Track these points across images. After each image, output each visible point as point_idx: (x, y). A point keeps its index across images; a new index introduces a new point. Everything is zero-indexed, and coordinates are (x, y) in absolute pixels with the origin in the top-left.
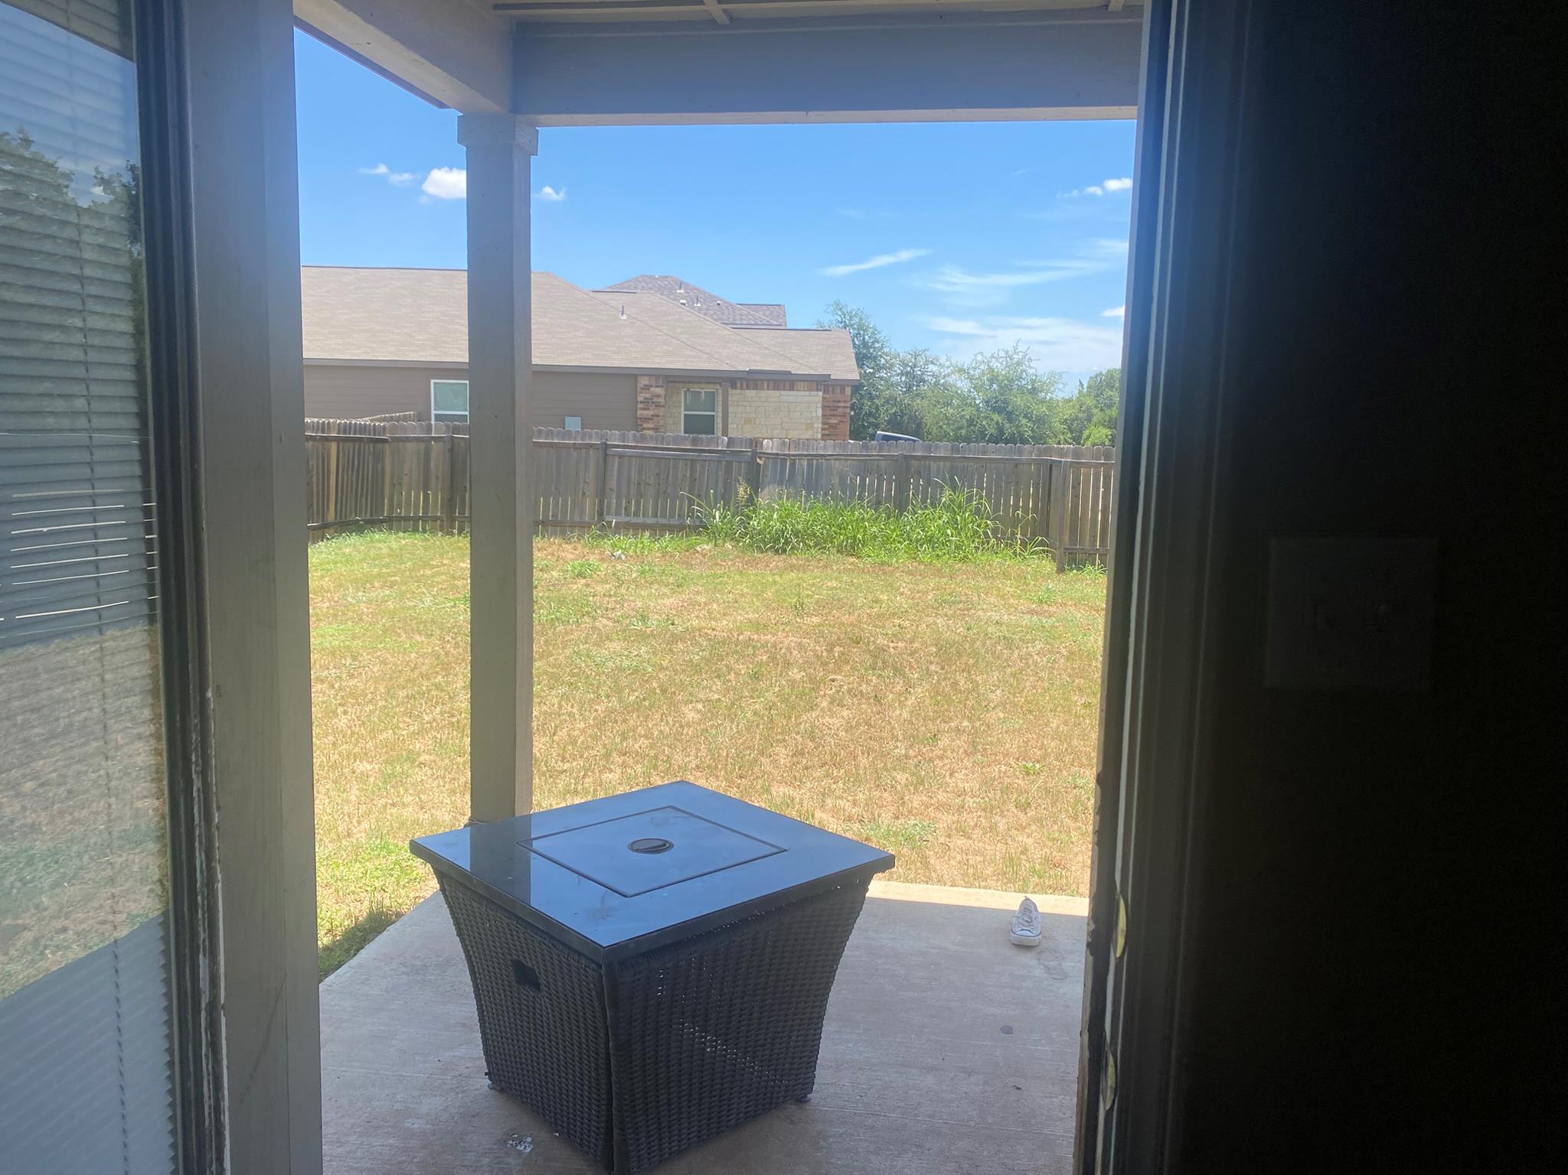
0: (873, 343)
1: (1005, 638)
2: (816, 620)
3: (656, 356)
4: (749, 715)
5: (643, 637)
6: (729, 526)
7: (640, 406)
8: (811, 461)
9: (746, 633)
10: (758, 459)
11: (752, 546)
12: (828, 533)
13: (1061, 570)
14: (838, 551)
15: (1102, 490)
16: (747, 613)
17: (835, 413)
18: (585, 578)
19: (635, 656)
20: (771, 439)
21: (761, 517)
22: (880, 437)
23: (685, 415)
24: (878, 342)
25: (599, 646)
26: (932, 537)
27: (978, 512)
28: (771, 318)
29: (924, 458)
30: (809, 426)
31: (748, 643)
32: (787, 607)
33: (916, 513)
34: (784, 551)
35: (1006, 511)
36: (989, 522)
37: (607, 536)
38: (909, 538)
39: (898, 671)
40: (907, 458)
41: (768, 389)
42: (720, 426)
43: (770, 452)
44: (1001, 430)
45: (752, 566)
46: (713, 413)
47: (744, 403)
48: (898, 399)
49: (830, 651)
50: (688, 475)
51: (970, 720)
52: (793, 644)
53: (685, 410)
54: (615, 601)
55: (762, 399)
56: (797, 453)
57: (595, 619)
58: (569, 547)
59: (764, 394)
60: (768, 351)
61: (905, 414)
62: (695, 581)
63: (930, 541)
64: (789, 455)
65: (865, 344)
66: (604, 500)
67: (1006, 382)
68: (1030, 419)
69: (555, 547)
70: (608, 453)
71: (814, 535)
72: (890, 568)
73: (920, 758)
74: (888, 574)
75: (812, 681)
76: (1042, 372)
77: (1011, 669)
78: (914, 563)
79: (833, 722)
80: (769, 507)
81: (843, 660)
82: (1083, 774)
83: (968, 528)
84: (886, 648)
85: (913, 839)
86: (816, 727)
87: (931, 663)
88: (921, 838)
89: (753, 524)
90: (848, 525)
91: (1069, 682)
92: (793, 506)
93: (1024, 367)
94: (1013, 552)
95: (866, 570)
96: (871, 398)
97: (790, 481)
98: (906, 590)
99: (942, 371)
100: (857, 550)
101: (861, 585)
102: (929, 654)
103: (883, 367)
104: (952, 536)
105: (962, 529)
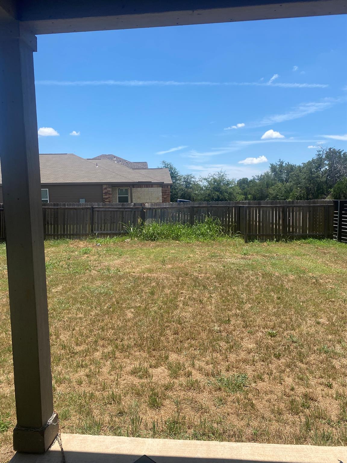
1: (237, 269)
2: (170, 266)
3: (108, 178)
4: (153, 313)
5: (108, 278)
6: (136, 232)
7: (104, 194)
8: (161, 210)
9: (146, 273)
10: (144, 210)
11: (144, 239)
12: (169, 233)
13: (246, 242)
14: (172, 239)
15: (258, 215)
16: (145, 265)
17: (165, 194)
18: (87, 254)
19: (106, 287)
20: (148, 203)
21: (146, 229)
22: (179, 201)
23: (118, 197)
24: (176, 172)
25: (92, 283)
26: (203, 233)
27: (217, 224)
28: (143, 166)
29: (198, 207)
30: (158, 198)
31: (148, 278)
32: (159, 262)
33: (197, 225)
34: (154, 240)
35: (226, 223)
36: (221, 227)
37: (94, 238)
38: (195, 234)
39: (205, 287)
40: (193, 207)
41: (144, 187)
42: (130, 200)
43: (148, 207)
44: (219, 197)
45: (145, 246)
46: (127, 196)
47: (137, 192)
48: (183, 189)
49: (178, 279)
50: (121, 216)
52: (164, 277)
54: (98, 263)
55: (143, 191)
56: (157, 207)
57: (91, 271)
58: (82, 243)
59: (143, 189)
60: (144, 176)
61: (186, 194)
62: (126, 253)
64: (154, 208)
65: (172, 173)
66: (93, 226)
67: (219, 182)
68: (227, 193)
69: (77, 243)
70: (94, 210)
71: (164, 234)
72: (191, 244)
73: (226, 331)
74: (191, 247)
75: (174, 294)
76: (229, 179)
77: (245, 283)
78: (198, 242)
79: (187, 315)
80: (149, 226)
81: (183, 283)
82: (293, 334)
83: (214, 229)
84: (198, 277)
85: (240, 387)
86: (181, 317)
87: (215, 282)
88: (244, 386)
89: (144, 232)
90: (175, 230)
91: (268, 288)
92: (156, 225)
93: (224, 177)
94: (230, 237)
95: (183, 245)
96: (175, 189)
97: (155, 217)
98: (198, 252)
99: (196, 180)
100: (179, 238)
101: (183, 251)
102: (214, 279)
103: (178, 180)
104: (209, 232)
105: (212, 230)
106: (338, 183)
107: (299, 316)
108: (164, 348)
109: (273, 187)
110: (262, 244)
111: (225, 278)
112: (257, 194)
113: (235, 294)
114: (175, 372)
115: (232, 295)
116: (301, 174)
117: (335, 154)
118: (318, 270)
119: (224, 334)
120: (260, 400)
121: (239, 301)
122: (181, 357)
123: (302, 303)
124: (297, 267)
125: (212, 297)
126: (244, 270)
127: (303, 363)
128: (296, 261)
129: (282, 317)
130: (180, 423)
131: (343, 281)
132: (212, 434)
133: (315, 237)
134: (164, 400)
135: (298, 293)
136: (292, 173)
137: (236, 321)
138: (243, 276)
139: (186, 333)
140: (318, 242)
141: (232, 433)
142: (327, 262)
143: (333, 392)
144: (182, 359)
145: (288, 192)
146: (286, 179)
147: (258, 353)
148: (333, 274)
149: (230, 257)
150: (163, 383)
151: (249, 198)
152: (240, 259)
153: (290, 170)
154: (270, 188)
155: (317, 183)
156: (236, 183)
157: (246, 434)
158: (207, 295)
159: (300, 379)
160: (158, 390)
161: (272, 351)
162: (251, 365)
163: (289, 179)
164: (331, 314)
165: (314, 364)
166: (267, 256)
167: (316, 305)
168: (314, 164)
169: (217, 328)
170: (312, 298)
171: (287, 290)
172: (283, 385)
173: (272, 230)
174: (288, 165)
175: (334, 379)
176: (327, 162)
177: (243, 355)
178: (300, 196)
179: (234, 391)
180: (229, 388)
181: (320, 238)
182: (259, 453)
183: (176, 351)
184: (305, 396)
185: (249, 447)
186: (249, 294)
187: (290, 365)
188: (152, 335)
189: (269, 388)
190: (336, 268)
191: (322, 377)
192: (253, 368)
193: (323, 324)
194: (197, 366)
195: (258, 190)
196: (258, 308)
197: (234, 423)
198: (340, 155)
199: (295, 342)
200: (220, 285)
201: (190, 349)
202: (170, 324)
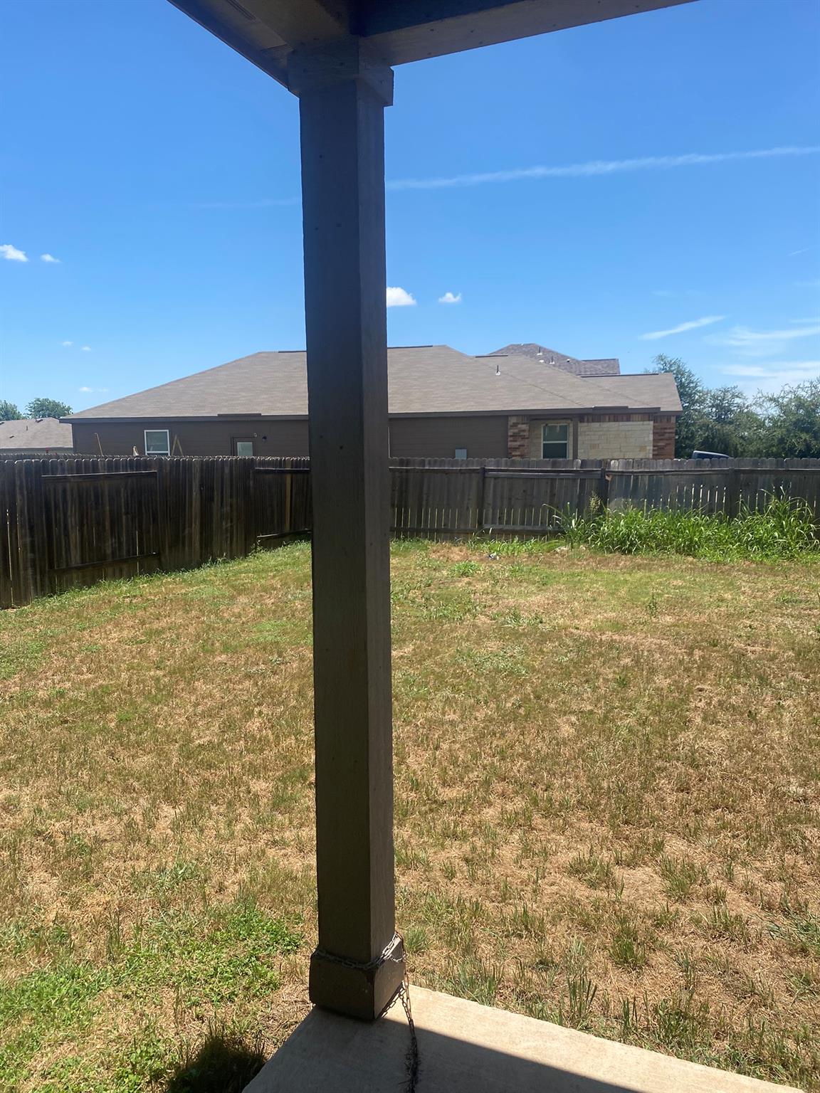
0: (688, 384)
2: (669, 619)
3: (522, 401)
4: (624, 732)
5: (516, 635)
6: (583, 531)
7: (510, 439)
8: (651, 477)
9: (607, 632)
10: (607, 477)
11: (602, 547)
12: (668, 536)
14: (677, 552)
16: (606, 612)
17: (662, 437)
18: (468, 576)
19: (510, 657)
20: (618, 460)
21: (610, 523)
22: (697, 455)
23: (544, 444)
24: (693, 383)
25: (478, 644)
26: (761, 539)
27: (801, 517)
28: (608, 369)
29: (752, 471)
30: (643, 448)
31: (611, 645)
32: (641, 606)
33: (745, 519)
34: (630, 552)
36: (812, 525)
37: (485, 540)
38: (740, 541)
39: (763, 680)
40: (737, 472)
41: (609, 421)
42: (572, 451)
43: (617, 470)
44: (808, 447)
45: (604, 566)
46: (565, 442)
47: (590, 433)
48: (710, 426)
49: (691, 654)
50: (549, 491)
52: (654, 646)
53: (544, 440)
54: (492, 599)
55: (605, 429)
57: (476, 616)
58: (456, 549)
59: (606, 425)
60: (608, 392)
61: (717, 437)
62: (557, 579)
63: (759, 542)
64: (632, 472)
65: (682, 384)
66: (483, 511)
67: (812, 407)
69: (445, 550)
70: (486, 475)
71: (656, 538)
72: (727, 567)
74: (726, 573)
75: (680, 690)
78: (747, 563)
79: (713, 746)
80: (617, 516)
81: (705, 666)
83: (793, 531)
84: (744, 652)
86: (696, 751)
87: (794, 670)
89: (603, 530)
90: (685, 530)
92: (636, 514)
95: (705, 569)
96: (688, 425)
97: (634, 493)
98: (747, 589)
99: (745, 402)
100: (694, 550)
101: (704, 584)
102: (789, 661)
103: (697, 402)
104: (779, 538)
105: (787, 532)
108: (651, 822)
114: (681, 886)
122: (697, 851)
125: (782, 707)
130: (693, 1019)
132: (781, 1066)
134: (652, 951)
139: (709, 791)
144: (698, 855)
150: (650, 907)
158: (769, 699)
160: (637, 924)
169: (795, 789)
183: (684, 834)
188: (623, 786)
194: (740, 881)
200: (807, 677)
201: (720, 833)
202: (668, 765)
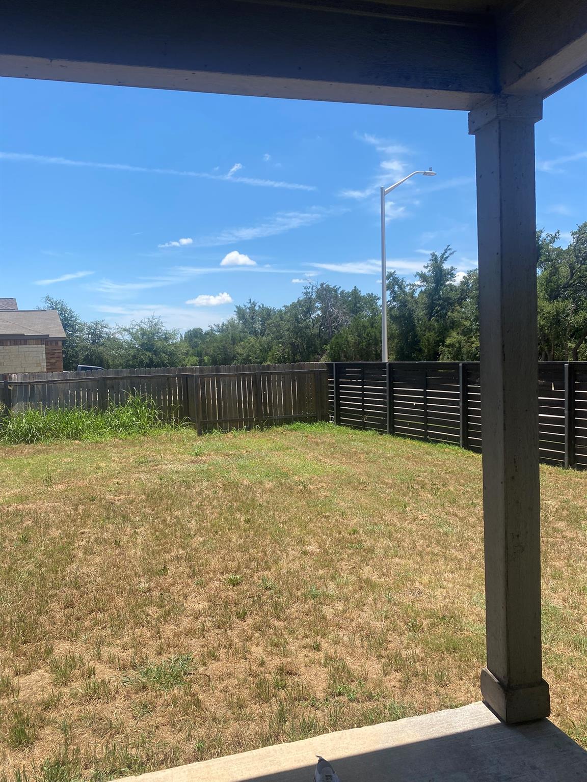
0: (70, 318)
1: (184, 481)
2: (61, 487)
4: (25, 576)
8: (44, 385)
9: (13, 505)
10: (9, 387)
11: (10, 440)
12: (59, 427)
13: (200, 434)
14: (67, 438)
15: (216, 388)
16: (12, 489)
17: (54, 356)
20: (18, 374)
21: (14, 422)
22: (80, 368)
24: (73, 317)
26: (124, 423)
27: (149, 406)
28: (8, 305)
29: (115, 378)
30: (39, 364)
31: (16, 513)
32: (40, 481)
33: (113, 410)
34: (32, 441)
35: (165, 403)
36: (156, 411)
38: (111, 426)
39: (125, 518)
41: (10, 345)
43: (17, 381)
44: (151, 360)
45: (11, 454)
48: (89, 347)
49: (76, 509)
51: (183, 548)
52: (49, 509)
55: (7, 351)
56: (34, 381)
59: (8, 348)
60: (8, 323)
61: (94, 355)
63: (123, 425)
64: (29, 383)
65: (65, 318)
67: (151, 335)
68: (166, 354)
71: (51, 429)
72: (102, 445)
73: (159, 588)
74: (102, 449)
75: (68, 536)
76: (168, 329)
77: (195, 503)
78: (117, 440)
79: (90, 570)
80: (19, 415)
81: (86, 515)
82: (267, 577)
83: (145, 416)
84: (113, 501)
85: (179, 677)
86: (78, 577)
87: (145, 507)
88: (185, 674)
89: (10, 427)
90: (72, 422)
91: (231, 506)
92: (35, 413)
93: (159, 326)
94: (172, 427)
95: (87, 448)
96: (73, 347)
97: (32, 398)
98: (116, 458)
99: (111, 331)
100: (80, 435)
101: (87, 458)
102: (142, 501)
103: (77, 331)
104: (136, 421)
105: (141, 417)
106: (335, 337)
107: (277, 546)
108: (44, 636)
109: (242, 343)
110: (225, 436)
111: (161, 499)
112: (218, 354)
113: (178, 522)
114: (64, 675)
115: (172, 525)
116: (282, 323)
117: (329, 292)
118: (307, 471)
119: (156, 593)
120: (211, 691)
121: (183, 534)
122: (78, 646)
123: (282, 525)
124: (277, 469)
125: (137, 533)
126: (194, 481)
127: (280, 620)
128: (276, 459)
129: (251, 551)
130: (69, 763)
131: (342, 484)
132: (127, 768)
133: (303, 420)
134: (41, 728)
135: (277, 508)
136: (269, 322)
137: (177, 568)
138: (192, 492)
139: (87, 602)
140: (308, 428)
141: (161, 757)
142: (321, 457)
143: (321, 655)
144: (78, 649)
145: (266, 351)
146: (261, 331)
147: (210, 616)
148: (328, 476)
149: (172, 462)
150: (39, 698)
151: (206, 361)
152: (189, 463)
153: (266, 316)
154: (237, 344)
155: (307, 336)
156: (183, 336)
157: (185, 752)
158: (129, 530)
159: (275, 645)
160: (29, 713)
161: (234, 609)
162: (199, 638)
163: (265, 330)
164: (324, 537)
165: (296, 618)
166: (231, 455)
167: (303, 525)
168: (301, 307)
169: (144, 585)
170: (298, 516)
171: (261, 506)
172: (248, 660)
173: (239, 412)
174: (263, 308)
175: (324, 635)
176: (319, 305)
177: (186, 623)
178: (284, 357)
179: (169, 686)
180: (161, 683)
181: (311, 420)
182: (202, 777)
183: (68, 637)
184: (281, 670)
185: (185, 772)
186: (200, 521)
187: (260, 626)
188: (23, 616)
189: (225, 669)
190: (332, 465)
191: (307, 637)
192: (202, 641)
193: (312, 554)
194: (105, 657)
195: (219, 349)
196: (214, 541)
197: (167, 740)
198: (337, 295)
199: (270, 589)
200: (153, 510)
201: (93, 629)
202: (58, 591)
